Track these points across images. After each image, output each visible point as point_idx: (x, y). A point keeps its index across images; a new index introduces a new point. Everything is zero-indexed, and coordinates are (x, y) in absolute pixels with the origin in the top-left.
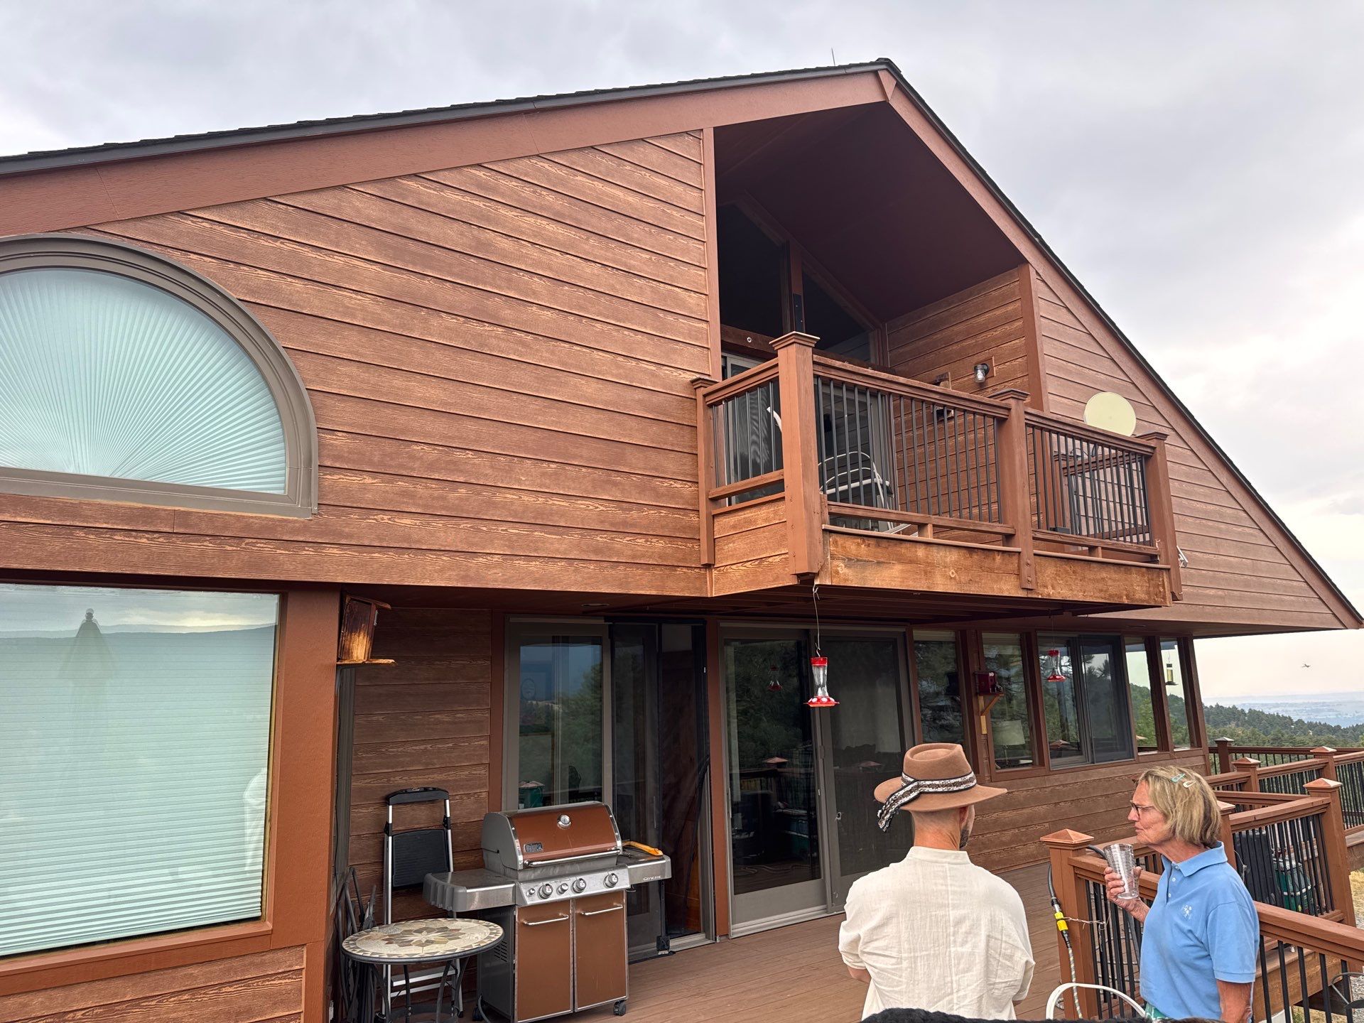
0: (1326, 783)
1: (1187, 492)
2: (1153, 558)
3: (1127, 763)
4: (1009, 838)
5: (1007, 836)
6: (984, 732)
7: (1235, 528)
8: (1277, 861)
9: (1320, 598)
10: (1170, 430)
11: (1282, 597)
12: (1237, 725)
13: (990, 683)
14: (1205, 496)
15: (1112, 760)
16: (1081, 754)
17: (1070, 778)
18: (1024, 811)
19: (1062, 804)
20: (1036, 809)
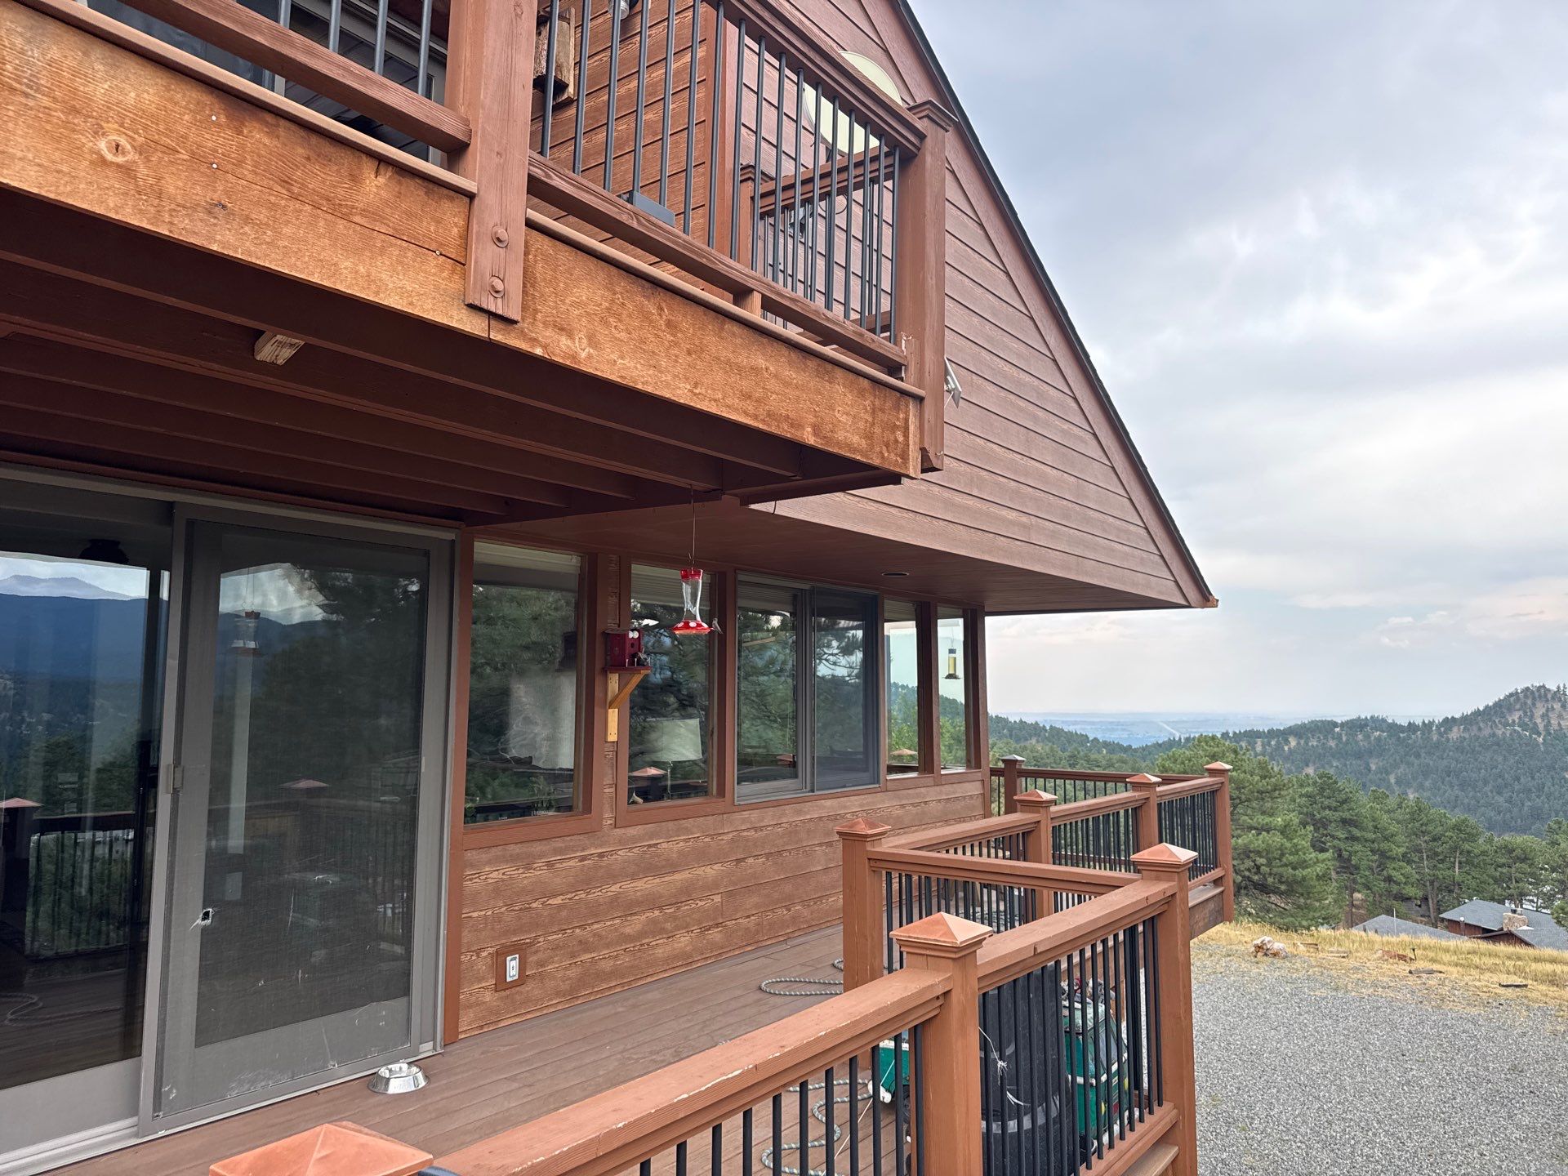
0: (1172, 854)
1: (990, 339)
2: (894, 368)
3: (868, 791)
4: (638, 927)
5: (637, 923)
6: (612, 737)
7: (1058, 422)
8: (1071, 1008)
9: (1162, 556)
10: (976, 225)
11: (1113, 544)
12: (1038, 742)
13: (628, 650)
14: (1019, 356)
15: (844, 787)
16: (796, 776)
17: (769, 817)
18: (677, 876)
19: (751, 860)
20: (700, 871)
